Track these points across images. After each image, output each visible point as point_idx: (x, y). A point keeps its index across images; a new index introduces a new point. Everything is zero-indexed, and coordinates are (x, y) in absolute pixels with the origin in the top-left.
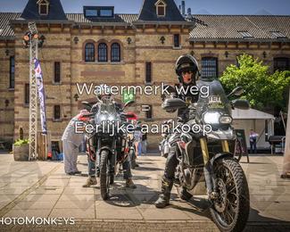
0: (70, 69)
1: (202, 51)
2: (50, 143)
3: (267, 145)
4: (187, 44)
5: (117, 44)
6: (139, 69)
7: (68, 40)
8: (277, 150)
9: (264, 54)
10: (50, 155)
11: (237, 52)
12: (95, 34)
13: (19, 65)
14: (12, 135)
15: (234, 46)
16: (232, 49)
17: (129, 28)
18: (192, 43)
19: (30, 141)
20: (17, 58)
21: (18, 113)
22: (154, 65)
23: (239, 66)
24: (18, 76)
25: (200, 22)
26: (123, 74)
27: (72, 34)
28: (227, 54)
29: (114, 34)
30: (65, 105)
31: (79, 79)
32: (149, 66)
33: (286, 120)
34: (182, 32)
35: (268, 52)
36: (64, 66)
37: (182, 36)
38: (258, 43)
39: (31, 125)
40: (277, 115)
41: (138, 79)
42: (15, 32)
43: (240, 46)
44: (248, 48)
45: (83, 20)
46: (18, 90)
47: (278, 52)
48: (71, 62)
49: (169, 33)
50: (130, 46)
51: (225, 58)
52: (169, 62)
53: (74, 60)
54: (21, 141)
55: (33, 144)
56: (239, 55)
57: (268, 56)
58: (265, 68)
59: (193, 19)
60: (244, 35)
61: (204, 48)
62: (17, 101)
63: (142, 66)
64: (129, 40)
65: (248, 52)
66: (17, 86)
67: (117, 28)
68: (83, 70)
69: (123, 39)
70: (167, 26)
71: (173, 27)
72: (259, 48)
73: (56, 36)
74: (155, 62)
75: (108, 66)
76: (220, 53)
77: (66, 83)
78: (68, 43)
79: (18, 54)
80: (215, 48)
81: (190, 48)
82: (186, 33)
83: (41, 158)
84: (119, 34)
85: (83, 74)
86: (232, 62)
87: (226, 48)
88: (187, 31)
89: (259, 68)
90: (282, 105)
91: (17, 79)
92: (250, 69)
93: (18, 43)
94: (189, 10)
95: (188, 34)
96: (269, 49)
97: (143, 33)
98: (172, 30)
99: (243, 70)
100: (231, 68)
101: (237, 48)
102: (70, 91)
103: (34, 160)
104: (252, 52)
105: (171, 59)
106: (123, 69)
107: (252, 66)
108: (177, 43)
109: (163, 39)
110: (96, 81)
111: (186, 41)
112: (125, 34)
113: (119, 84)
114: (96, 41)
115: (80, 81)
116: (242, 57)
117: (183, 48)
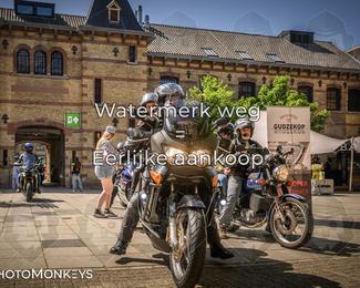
1: (162, 69)
4: (145, 59)
5: (58, 54)
6: (86, 86)
9: (229, 77)
11: (200, 72)
12: (30, 38)
15: (197, 66)
16: (196, 68)
17: (75, 33)
18: (150, 58)
22: (104, 82)
23: (202, 89)
25: (160, 34)
26: (67, 91)
28: (189, 73)
29: (56, 39)
31: (9, 95)
32: (98, 83)
34: (138, 43)
35: (233, 75)
37: (139, 49)
38: (222, 64)
41: (85, 98)
43: (204, 66)
44: (212, 69)
45: (13, 18)
47: (244, 76)
49: (123, 43)
50: (77, 57)
51: (187, 79)
52: (124, 80)
56: (201, 77)
57: (233, 78)
58: (229, 93)
59: (152, 29)
60: (208, 53)
61: (163, 65)
63: (90, 83)
64: (74, 49)
65: (212, 73)
67: (59, 32)
68: (14, 83)
69: (66, 47)
70: (122, 35)
71: (128, 37)
72: (223, 70)
74: (106, 78)
75: (47, 81)
76: (182, 73)
80: (176, 66)
81: (148, 65)
82: (142, 46)
84: (62, 41)
85: (13, 88)
86: (195, 83)
87: (188, 67)
88: (144, 43)
89: (225, 93)
92: (214, 93)
94: (147, 17)
95: (145, 46)
96: (234, 71)
97: (92, 41)
98: (127, 41)
99: (207, 94)
100: (194, 90)
101: (200, 68)
104: (216, 74)
105: (125, 77)
106: (67, 86)
107: (216, 90)
108: (132, 56)
109: (116, 51)
110: (32, 99)
111: (143, 55)
112: (69, 40)
113: (61, 104)
114: (32, 47)
115: (10, 98)
116: (206, 79)
117: (139, 63)
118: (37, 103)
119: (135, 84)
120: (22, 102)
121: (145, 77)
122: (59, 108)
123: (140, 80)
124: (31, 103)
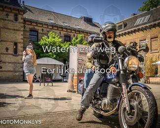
3: (60, 78)
8: (65, 80)
11: (48, 30)
15: (46, 27)
18: (24, 20)
23: (48, 37)
25: (29, 10)
28: (43, 30)
33: (69, 66)
34: (19, 13)
37: (19, 16)
38: (57, 27)
40: (65, 63)
47: (66, 33)
49: (11, 12)
51: (42, 32)
56: (48, 32)
57: (62, 34)
58: (60, 40)
59: (25, 8)
60: (51, 21)
61: (31, 25)
70: (10, 8)
71: (14, 9)
72: (58, 30)
74: (2, 28)
76: (39, 29)
80: (37, 26)
81: (23, 23)
86: (45, 34)
87: (42, 27)
88: (22, 13)
90: (67, 59)
95: (22, 15)
96: (62, 30)
100: (45, 37)
107: (54, 38)
117: (19, 23)
123: (20, 30)
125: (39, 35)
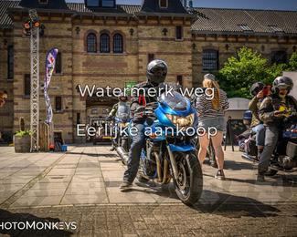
0: (72, 60)
1: (204, 44)
2: (52, 135)
4: (189, 36)
5: (119, 36)
6: (141, 60)
7: (69, 29)
9: (263, 47)
10: (52, 146)
11: (237, 45)
12: (99, 25)
13: (18, 55)
14: (12, 127)
15: (234, 39)
16: (233, 42)
17: (132, 19)
18: (193, 35)
19: (31, 132)
20: (16, 47)
21: (17, 104)
22: (157, 57)
23: (239, 59)
24: (16, 66)
25: (202, 15)
26: (126, 65)
27: (73, 24)
28: (227, 47)
29: (117, 25)
30: (67, 96)
31: (81, 70)
34: (184, 24)
35: (266, 45)
36: (65, 57)
37: (185, 28)
38: (257, 37)
39: (32, 116)
41: (140, 70)
42: (14, 20)
43: (240, 40)
44: (247, 41)
45: (84, 10)
46: (17, 81)
47: (276, 46)
48: (73, 53)
49: (171, 24)
50: (133, 37)
51: (225, 51)
52: (171, 54)
53: (75, 50)
54: (23, 133)
55: (35, 136)
56: (238, 48)
57: (266, 49)
58: (263, 61)
59: (195, 12)
60: (244, 28)
61: (205, 41)
62: (16, 92)
63: (145, 58)
64: (132, 31)
65: (247, 45)
66: (16, 77)
67: (120, 19)
68: (85, 61)
69: (125, 30)
70: (169, 18)
71: (175, 19)
72: (258, 42)
73: (57, 25)
74: (157, 53)
75: (110, 57)
76: (221, 46)
77: (67, 74)
78: (69, 33)
79: (16, 43)
80: (216, 41)
81: (192, 41)
82: (188, 26)
83: (43, 150)
84: (122, 25)
85: (84, 64)
86: (232, 54)
87: (227, 41)
88: (188, 23)
89: (258, 61)
91: (16, 70)
92: (250, 62)
93: (16, 32)
94: (191, 3)
95: (190, 26)
96: (267, 42)
97: (146, 24)
98: (175, 22)
99: (243, 63)
100: (232, 60)
101: (237, 41)
102: (72, 82)
103: (36, 151)
104: (251, 45)
105: (173, 51)
106: (126, 61)
107: (251, 58)
108: (179, 34)
109: (165, 31)
110: (99, 72)
111: (188, 33)
112: (127, 25)
113: (122, 76)
114: (98, 31)
115: (81, 72)
116: (242, 50)
117: (185, 40)
118: (103, 75)
119: (182, 57)
120: (91, 75)
121: (189, 51)
122: (119, 78)
123: (186, 54)
124: (98, 75)
125: (221, 57)
